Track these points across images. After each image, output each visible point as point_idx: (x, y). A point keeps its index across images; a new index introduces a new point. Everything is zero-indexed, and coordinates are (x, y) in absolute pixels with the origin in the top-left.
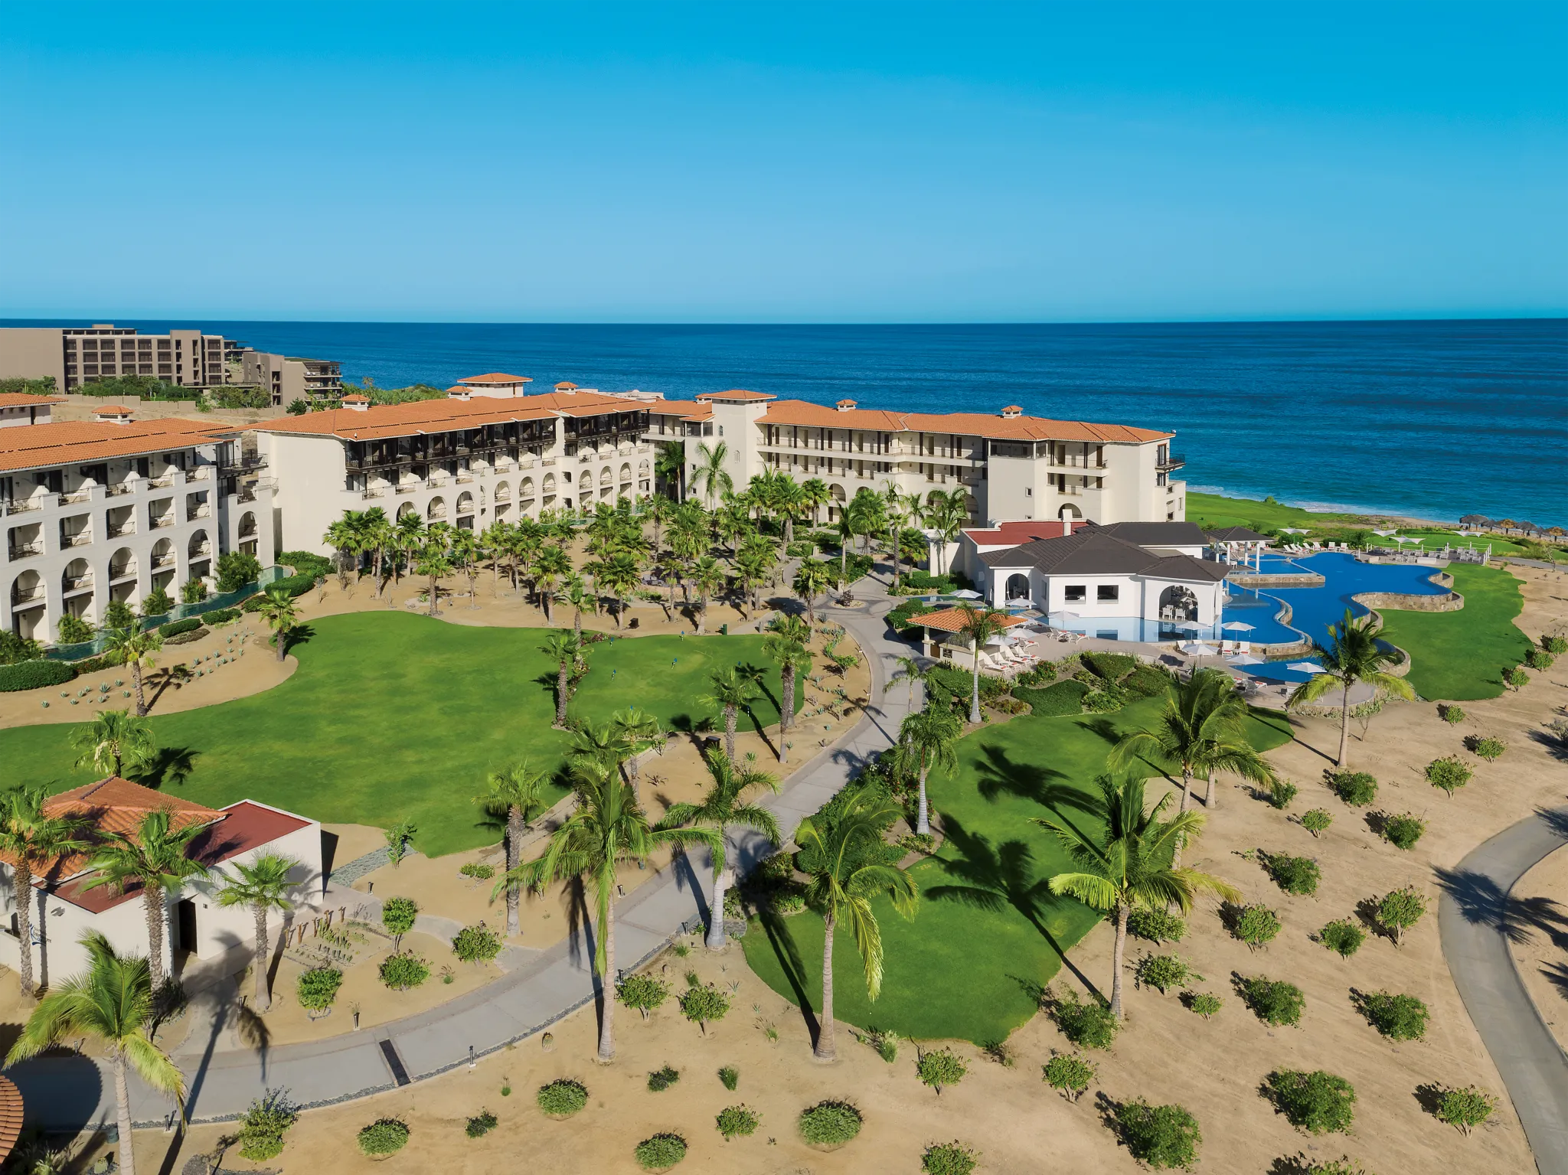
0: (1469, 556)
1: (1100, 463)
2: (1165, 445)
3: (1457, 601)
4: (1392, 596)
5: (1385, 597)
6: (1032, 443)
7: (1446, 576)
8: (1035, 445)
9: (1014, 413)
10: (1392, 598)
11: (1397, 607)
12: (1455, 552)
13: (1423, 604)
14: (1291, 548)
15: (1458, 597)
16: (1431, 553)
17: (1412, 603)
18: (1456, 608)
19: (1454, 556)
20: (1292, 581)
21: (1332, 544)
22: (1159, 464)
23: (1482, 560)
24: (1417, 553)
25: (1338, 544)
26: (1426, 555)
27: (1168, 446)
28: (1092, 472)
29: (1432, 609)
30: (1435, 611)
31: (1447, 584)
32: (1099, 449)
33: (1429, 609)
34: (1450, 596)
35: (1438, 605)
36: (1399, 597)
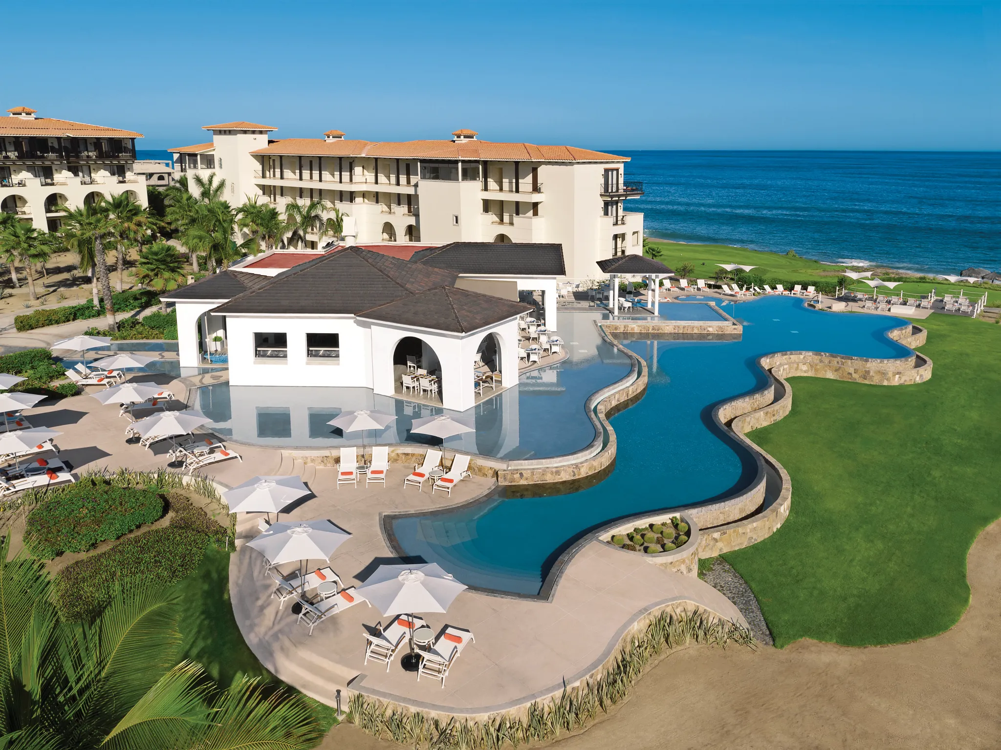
0: (957, 306)
1: (536, 189)
2: (617, 170)
3: (921, 370)
4: (826, 357)
5: (817, 358)
6: (456, 162)
7: (916, 330)
8: (460, 164)
9: (465, 137)
10: (826, 361)
11: (830, 375)
12: (942, 301)
13: (868, 372)
14: (731, 289)
15: (925, 362)
16: (911, 301)
17: (852, 370)
18: (918, 380)
19: (939, 306)
20: (696, 331)
21: (798, 288)
22: (606, 190)
23: (973, 311)
24: (894, 299)
25: (805, 288)
26: (905, 303)
27: (621, 171)
28: (526, 196)
29: (882, 380)
30: (885, 383)
31: (915, 342)
32: (535, 171)
33: (876, 380)
34: (912, 360)
35: (890, 375)
36: (836, 360)
